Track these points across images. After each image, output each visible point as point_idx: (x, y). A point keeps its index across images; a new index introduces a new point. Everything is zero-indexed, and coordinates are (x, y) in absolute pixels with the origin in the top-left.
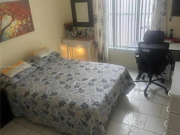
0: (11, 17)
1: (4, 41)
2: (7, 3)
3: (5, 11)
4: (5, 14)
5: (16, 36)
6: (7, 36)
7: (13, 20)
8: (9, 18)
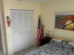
0: (71, 21)
1: (64, 29)
2: (71, 15)
3: (69, 18)
4: (69, 19)
5: (71, 30)
6: (66, 28)
7: (72, 23)
8: (70, 22)
